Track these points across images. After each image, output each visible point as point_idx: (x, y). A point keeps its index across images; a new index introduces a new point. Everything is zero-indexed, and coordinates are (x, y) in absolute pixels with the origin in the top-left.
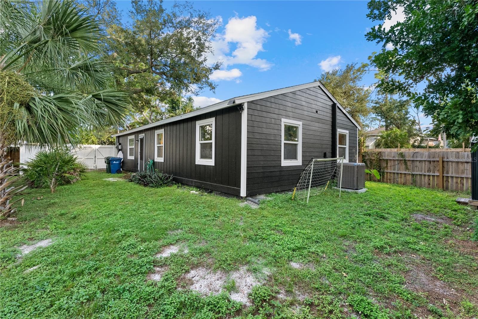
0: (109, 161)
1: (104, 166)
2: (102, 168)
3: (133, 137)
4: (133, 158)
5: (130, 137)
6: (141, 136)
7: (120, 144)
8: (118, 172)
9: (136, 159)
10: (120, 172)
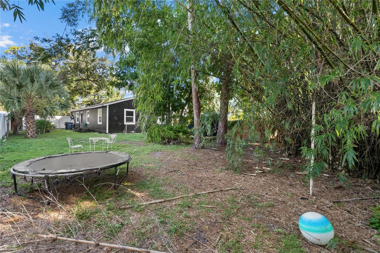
0: (67, 124)
1: (64, 127)
2: (63, 128)
3: (78, 112)
4: (78, 122)
5: (77, 113)
6: (82, 112)
7: (72, 116)
8: (71, 129)
9: (80, 123)
10: (72, 129)
